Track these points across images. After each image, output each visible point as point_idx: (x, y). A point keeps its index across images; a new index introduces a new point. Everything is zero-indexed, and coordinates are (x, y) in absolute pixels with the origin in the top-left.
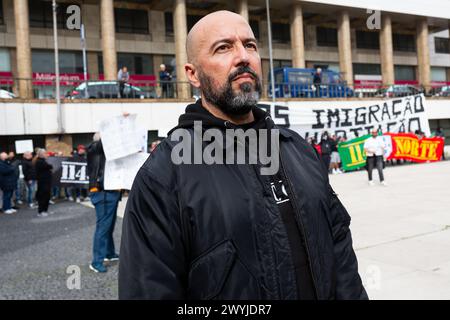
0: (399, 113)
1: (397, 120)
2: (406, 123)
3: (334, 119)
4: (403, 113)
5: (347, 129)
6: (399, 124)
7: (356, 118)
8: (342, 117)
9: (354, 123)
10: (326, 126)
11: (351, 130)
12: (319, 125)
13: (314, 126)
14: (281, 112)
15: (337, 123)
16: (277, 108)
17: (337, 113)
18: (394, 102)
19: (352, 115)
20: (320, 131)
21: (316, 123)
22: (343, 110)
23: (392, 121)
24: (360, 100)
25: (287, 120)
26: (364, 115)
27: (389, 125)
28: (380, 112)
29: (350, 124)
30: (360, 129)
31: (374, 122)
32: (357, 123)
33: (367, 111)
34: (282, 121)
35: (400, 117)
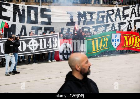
0: (127, 16)
1: (126, 21)
2: (132, 23)
3: (83, 19)
4: (130, 16)
5: (91, 26)
6: (127, 24)
7: (98, 19)
8: (88, 17)
9: (95, 22)
10: (77, 24)
11: (93, 27)
12: (72, 23)
13: (68, 24)
14: (45, 13)
15: (84, 22)
16: (43, 10)
17: (84, 15)
18: (124, 9)
19: (95, 16)
20: (72, 28)
21: (69, 21)
22: (89, 13)
23: (122, 21)
24: (101, 6)
25: (49, 19)
26: (103, 17)
27: (120, 24)
28: (114, 15)
29: (93, 23)
30: (100, 26)
31: (110, 22)
32: (98, 22)
33: (106, 14)
34: (46, 20)
35: (128, 19)
